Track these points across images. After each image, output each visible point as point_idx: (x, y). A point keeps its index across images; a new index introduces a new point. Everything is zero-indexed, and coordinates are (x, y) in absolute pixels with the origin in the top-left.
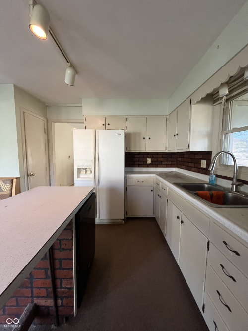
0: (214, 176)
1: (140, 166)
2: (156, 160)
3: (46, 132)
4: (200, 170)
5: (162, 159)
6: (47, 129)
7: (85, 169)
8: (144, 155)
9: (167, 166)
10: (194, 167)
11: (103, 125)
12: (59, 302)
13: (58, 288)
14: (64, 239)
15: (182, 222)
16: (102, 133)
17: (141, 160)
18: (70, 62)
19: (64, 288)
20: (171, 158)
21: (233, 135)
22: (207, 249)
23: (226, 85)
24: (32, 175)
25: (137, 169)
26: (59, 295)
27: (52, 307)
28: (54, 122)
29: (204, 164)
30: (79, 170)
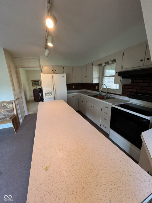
0: (101, 92)
1: (70, 90)
2: (76, 86)
3: (17, 74)
5: (79, 86)
6: (17, 71)
8: (71, 84)
9: (81, 89)
10: (93, 89)
11: (52, 70)
15: (93, 107)
17: (70, 87)
20: (83, 85)
21: (106, 78)
24: (18, 99)
29: (97, 88)
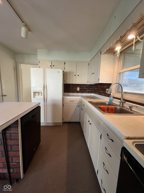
0: (112, 98)
1: (73, 92)
2: (82, 88)
3: (15, 70)
4: (106, 94)
5: (86, 88)
6: (16, 67)
7: (39, 92)
8: (75, 85)
9: (89, 92)
10: (103, 93)
11: (50, 66)
12: (11, 170)
13: (10, 163)
14: (13, 133)
15: (90, 124)
16: (49, 71)
17: (73, 88)
18: (25, 23)
19: (14, 162)
20: (91, 88)
22: (100, 139)
23: (119, 42)
24: (5, 96)
25: (71, 94)
26: (11, 167)
27: (7, 173)
28: (21, 64)
30: (35, 93)
